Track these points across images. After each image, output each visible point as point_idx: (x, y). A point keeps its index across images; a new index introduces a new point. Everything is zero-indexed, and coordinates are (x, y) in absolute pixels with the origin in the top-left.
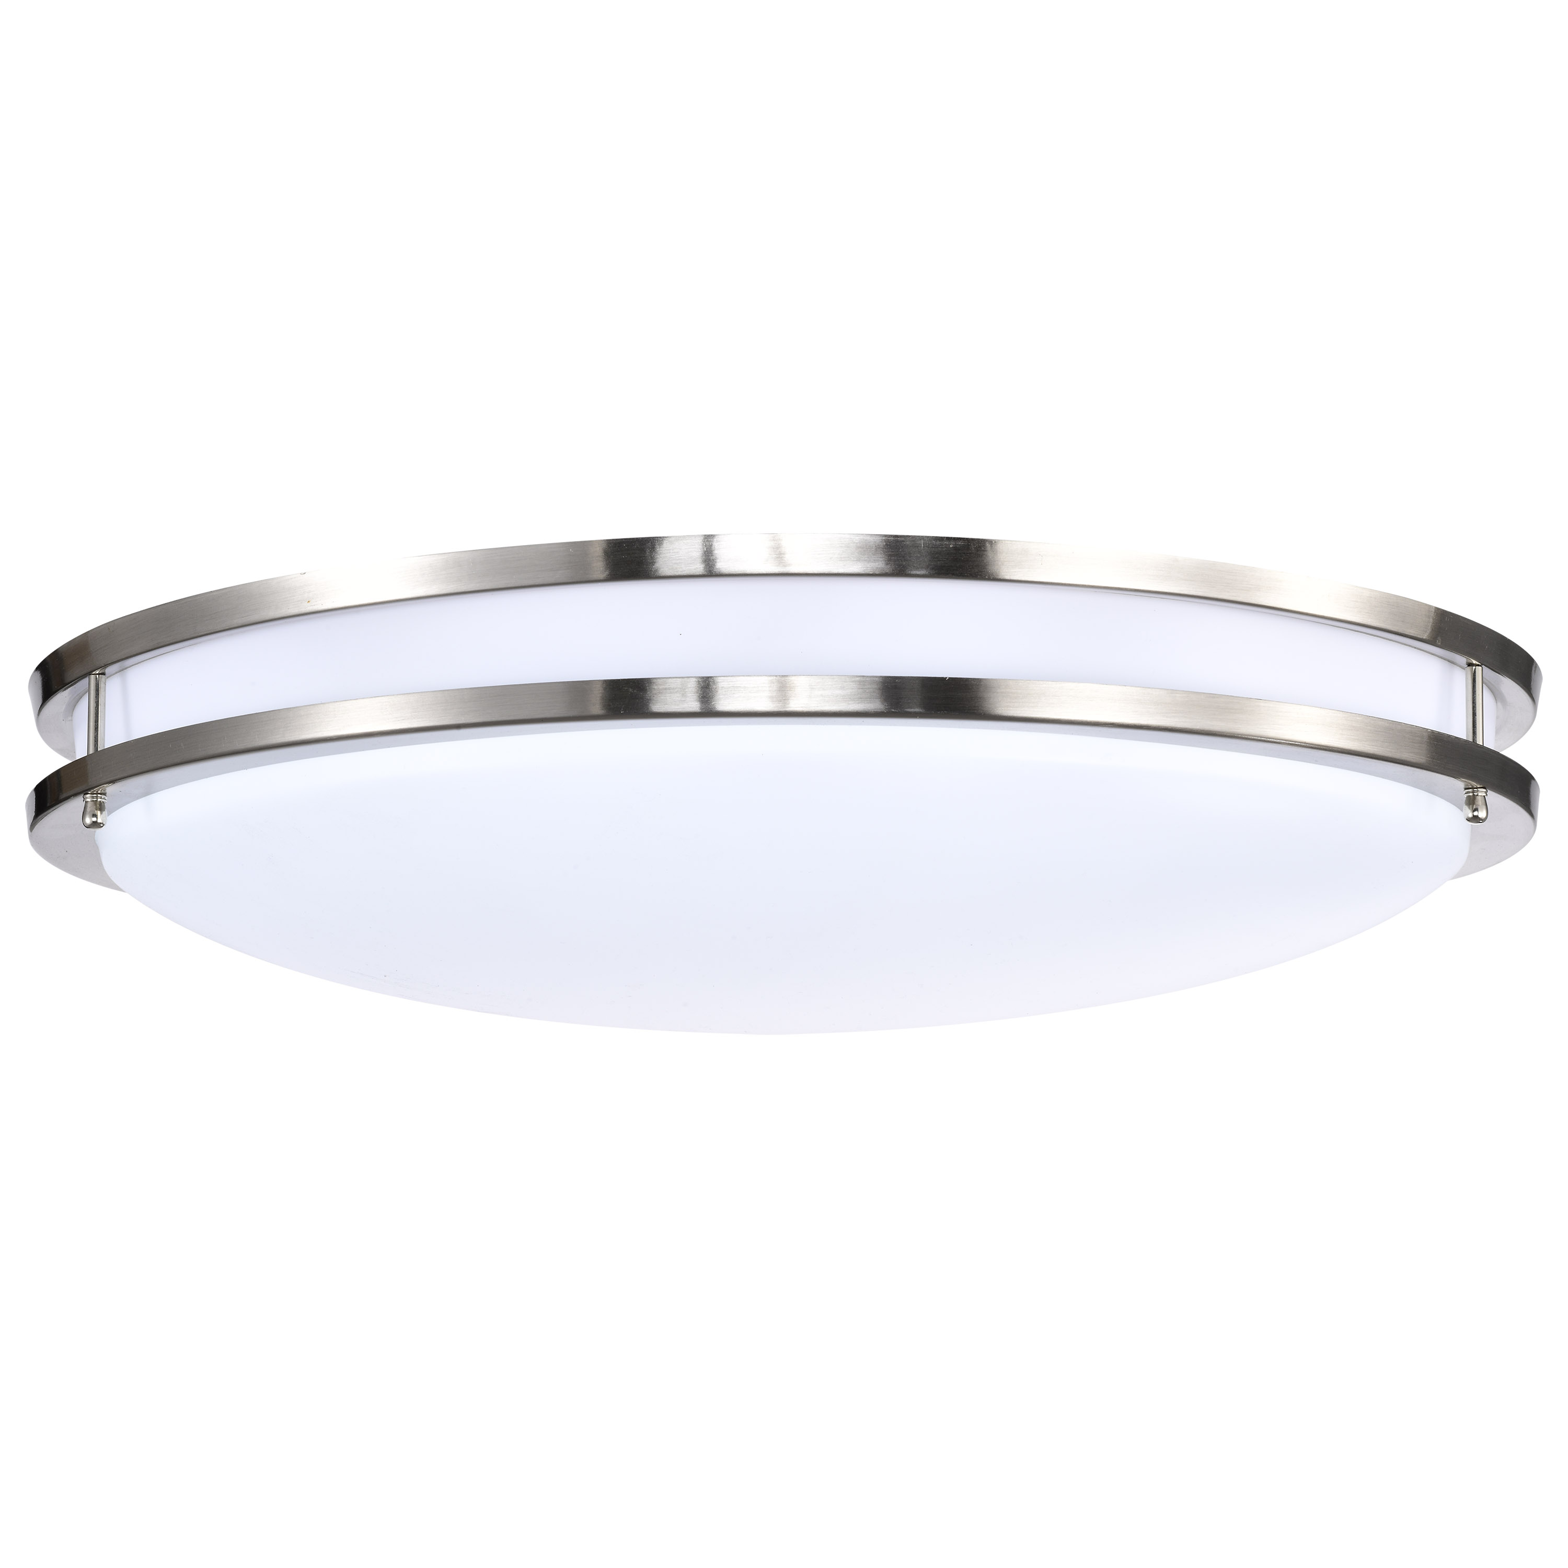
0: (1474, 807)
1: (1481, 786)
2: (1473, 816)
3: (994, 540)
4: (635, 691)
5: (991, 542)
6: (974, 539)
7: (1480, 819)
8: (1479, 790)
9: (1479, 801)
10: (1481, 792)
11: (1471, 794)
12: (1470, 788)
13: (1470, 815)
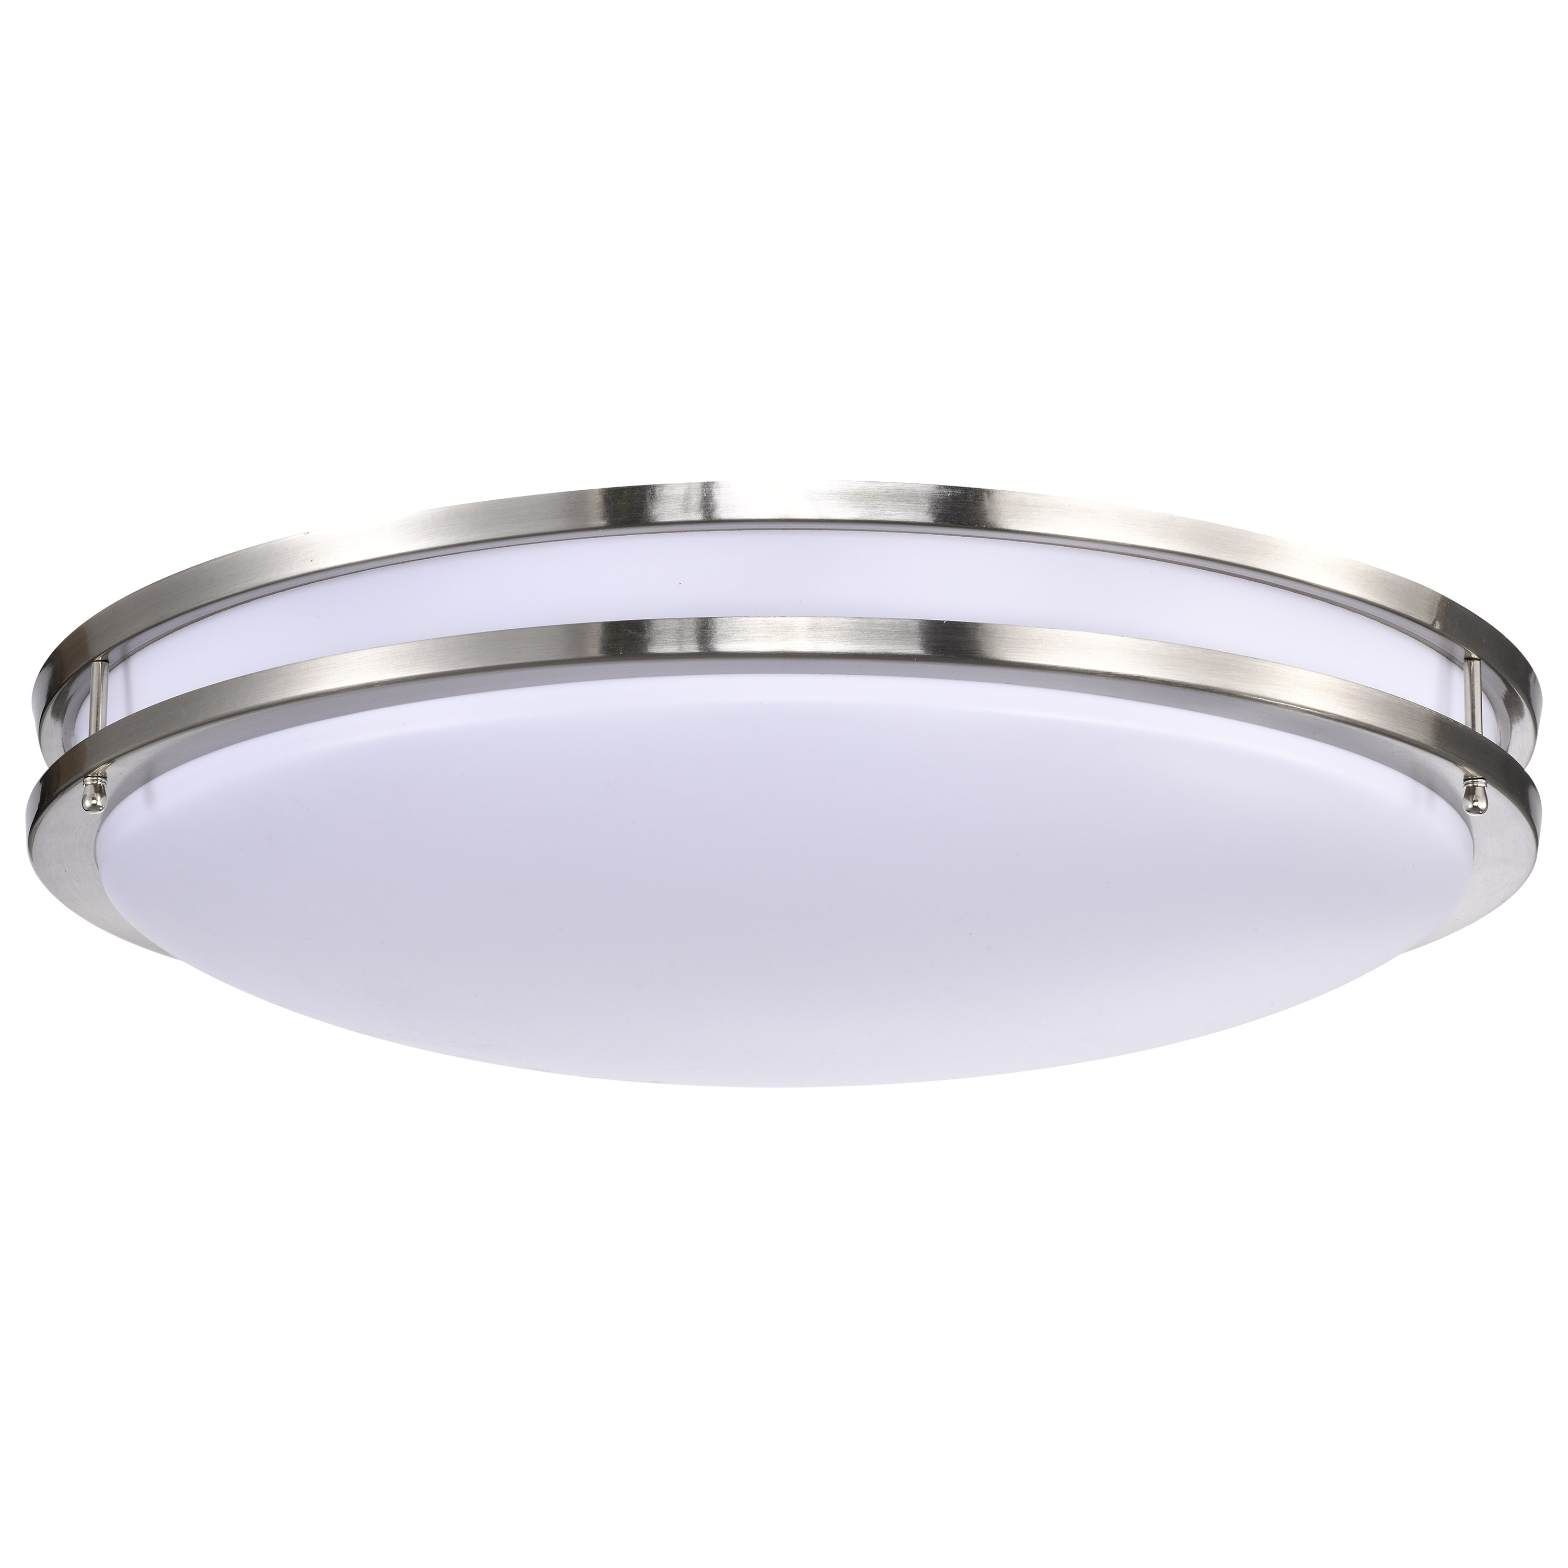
0: (1474, 799)
1: (1481, 777)
2: (1474, 806)
3: (991, 490)
4: (634, 632)
5: (988, 492)
6: (972, 488)
7: (1480, 810)
8: (1479, 780)
9: (1479, 792)
10: (1481, 783)
11: (1471, 785)
12: (1470, 779)
13: (1470, 806)
